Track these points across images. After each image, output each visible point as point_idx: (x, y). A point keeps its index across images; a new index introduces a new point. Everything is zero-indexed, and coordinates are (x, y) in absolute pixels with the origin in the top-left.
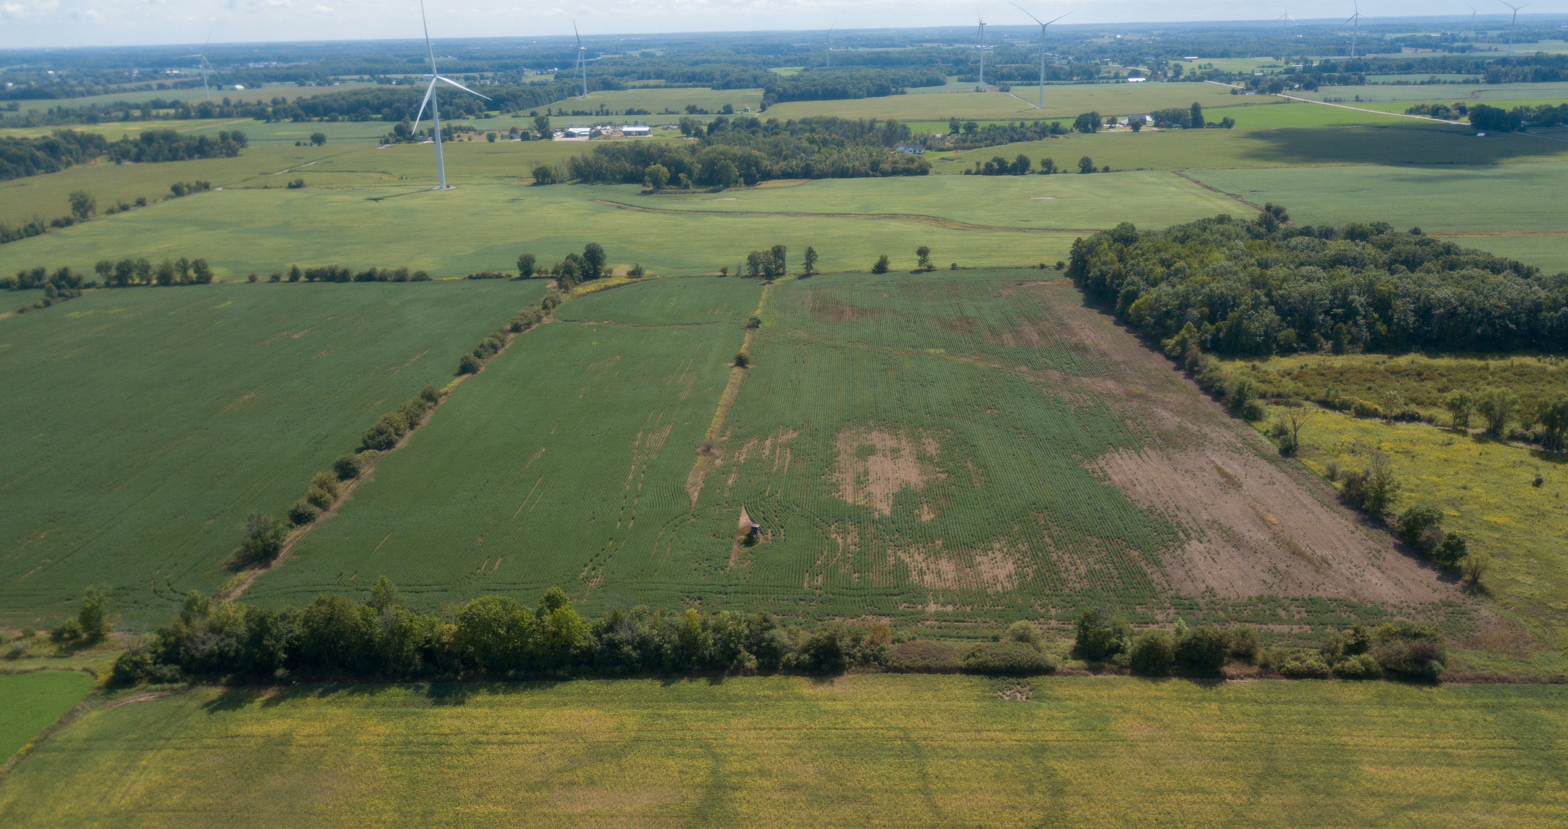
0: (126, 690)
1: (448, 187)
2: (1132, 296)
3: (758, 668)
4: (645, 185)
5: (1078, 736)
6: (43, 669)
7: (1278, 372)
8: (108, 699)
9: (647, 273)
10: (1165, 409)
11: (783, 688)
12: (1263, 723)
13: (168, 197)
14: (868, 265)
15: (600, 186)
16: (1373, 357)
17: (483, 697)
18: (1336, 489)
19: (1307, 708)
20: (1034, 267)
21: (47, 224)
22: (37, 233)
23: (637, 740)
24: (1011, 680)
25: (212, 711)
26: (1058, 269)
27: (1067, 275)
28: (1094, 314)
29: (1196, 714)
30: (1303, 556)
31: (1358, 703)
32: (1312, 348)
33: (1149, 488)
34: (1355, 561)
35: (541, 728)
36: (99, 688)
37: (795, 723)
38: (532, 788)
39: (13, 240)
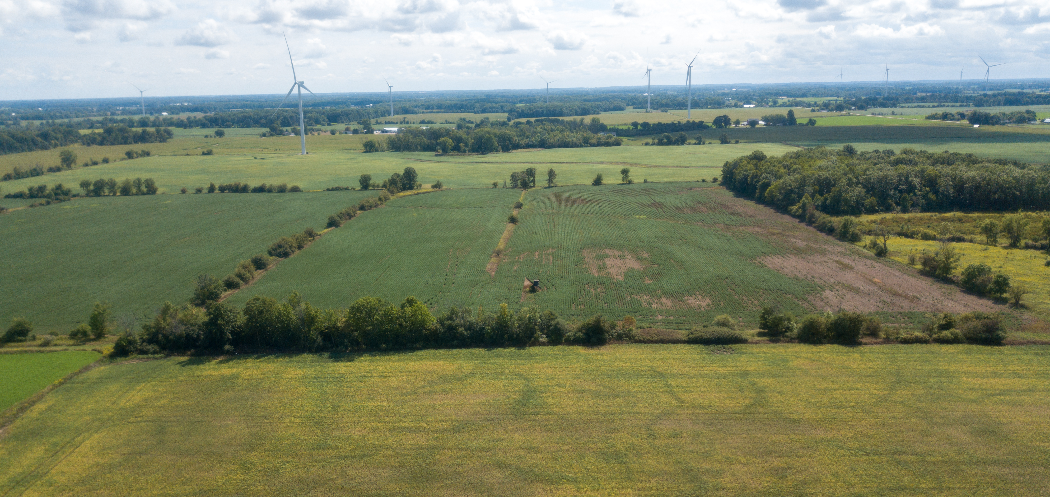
0: (123, 358)
1: (307, 153)
2: (767, 185)
3: (548, 342)
4: (437, 152)
5: (769, 368)
6: (66, 350)
7: (867, 221)
8: (111, 362)
9: (444, 187)
10: (796, 239)
11: (566, 350)
12: (890, 361)
13: (122, 159)
14: (589, 181)
15: (407, 153)
16: (928, 214)
17: (366, 357)
18: (916, 269)
19: (919, 355)
20: (698, 181)
21: (45, 169)
22: (38, 174)
23: (473, 373)
24: (718, 346)
25: (184, 366)
26: (714, 182)
27: (720, 185)
28: (742, 201)
29: (845, 358)
30: (900, 295)
31: (952, 353)
32: (888, 209)
33: (793, 269)
34: (935, 297)
35: (406, 369)
36: (105, 357)
37: (578, 365)
38: (405, 394)
39: (23, 177)
